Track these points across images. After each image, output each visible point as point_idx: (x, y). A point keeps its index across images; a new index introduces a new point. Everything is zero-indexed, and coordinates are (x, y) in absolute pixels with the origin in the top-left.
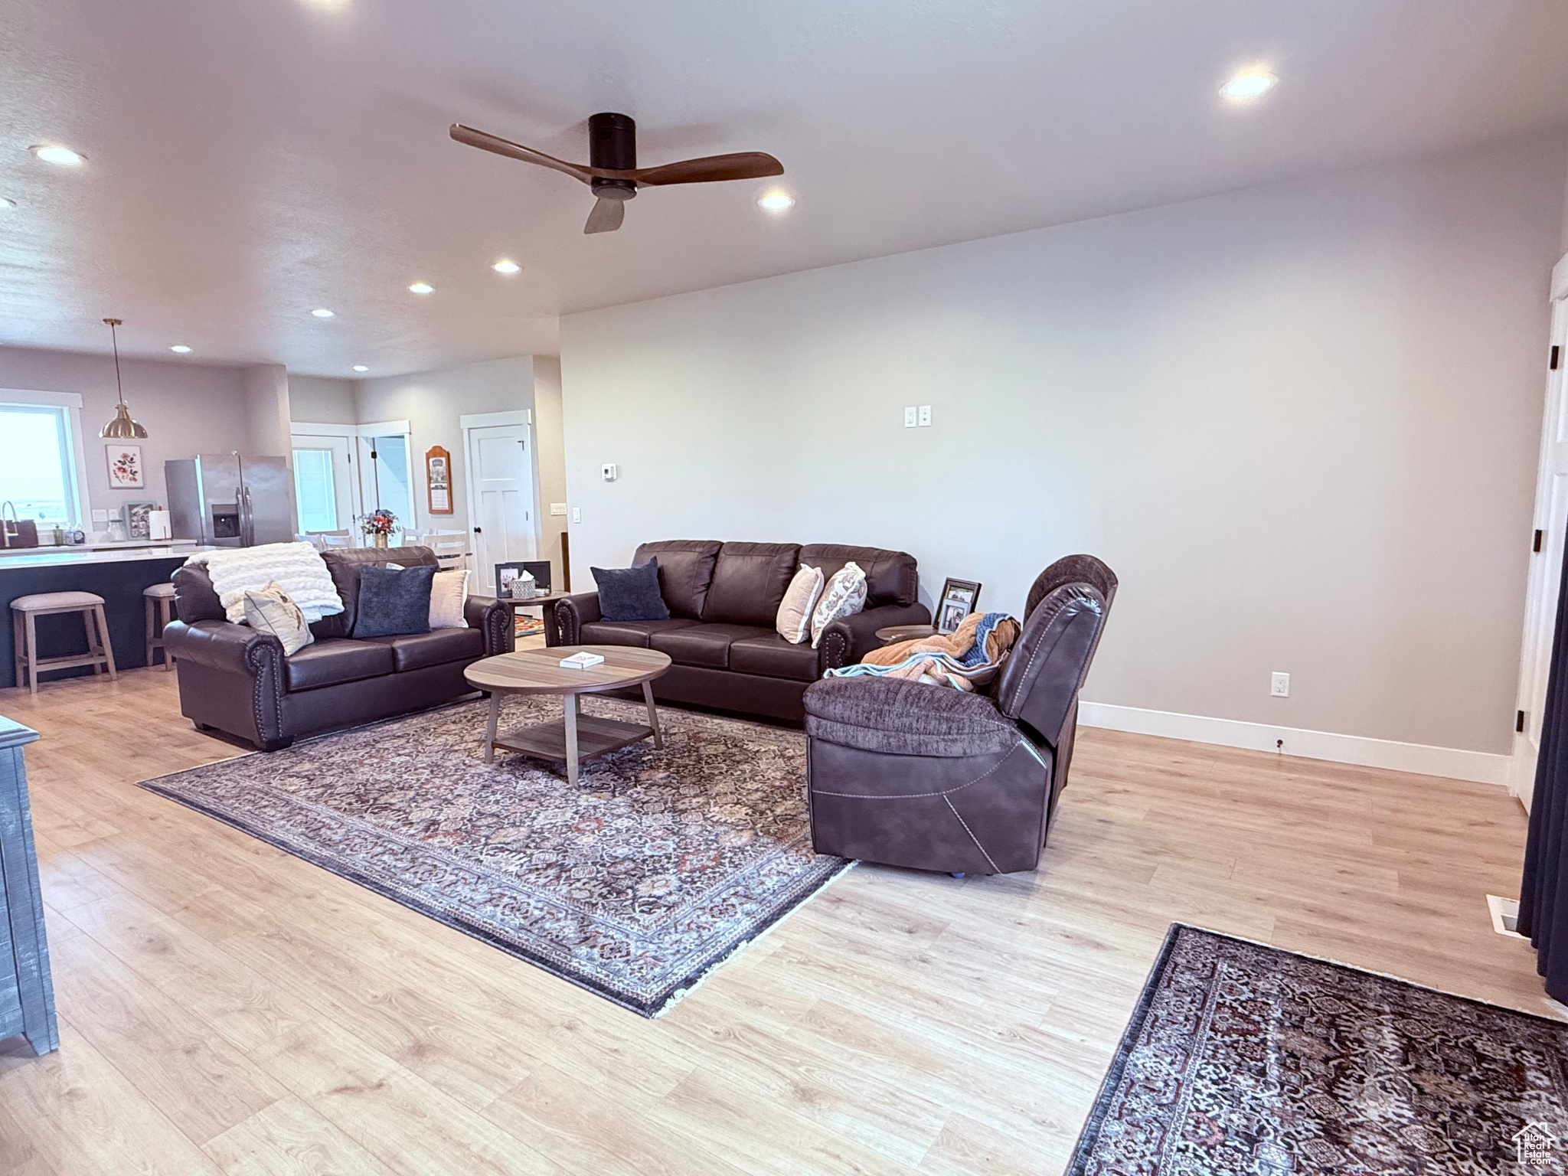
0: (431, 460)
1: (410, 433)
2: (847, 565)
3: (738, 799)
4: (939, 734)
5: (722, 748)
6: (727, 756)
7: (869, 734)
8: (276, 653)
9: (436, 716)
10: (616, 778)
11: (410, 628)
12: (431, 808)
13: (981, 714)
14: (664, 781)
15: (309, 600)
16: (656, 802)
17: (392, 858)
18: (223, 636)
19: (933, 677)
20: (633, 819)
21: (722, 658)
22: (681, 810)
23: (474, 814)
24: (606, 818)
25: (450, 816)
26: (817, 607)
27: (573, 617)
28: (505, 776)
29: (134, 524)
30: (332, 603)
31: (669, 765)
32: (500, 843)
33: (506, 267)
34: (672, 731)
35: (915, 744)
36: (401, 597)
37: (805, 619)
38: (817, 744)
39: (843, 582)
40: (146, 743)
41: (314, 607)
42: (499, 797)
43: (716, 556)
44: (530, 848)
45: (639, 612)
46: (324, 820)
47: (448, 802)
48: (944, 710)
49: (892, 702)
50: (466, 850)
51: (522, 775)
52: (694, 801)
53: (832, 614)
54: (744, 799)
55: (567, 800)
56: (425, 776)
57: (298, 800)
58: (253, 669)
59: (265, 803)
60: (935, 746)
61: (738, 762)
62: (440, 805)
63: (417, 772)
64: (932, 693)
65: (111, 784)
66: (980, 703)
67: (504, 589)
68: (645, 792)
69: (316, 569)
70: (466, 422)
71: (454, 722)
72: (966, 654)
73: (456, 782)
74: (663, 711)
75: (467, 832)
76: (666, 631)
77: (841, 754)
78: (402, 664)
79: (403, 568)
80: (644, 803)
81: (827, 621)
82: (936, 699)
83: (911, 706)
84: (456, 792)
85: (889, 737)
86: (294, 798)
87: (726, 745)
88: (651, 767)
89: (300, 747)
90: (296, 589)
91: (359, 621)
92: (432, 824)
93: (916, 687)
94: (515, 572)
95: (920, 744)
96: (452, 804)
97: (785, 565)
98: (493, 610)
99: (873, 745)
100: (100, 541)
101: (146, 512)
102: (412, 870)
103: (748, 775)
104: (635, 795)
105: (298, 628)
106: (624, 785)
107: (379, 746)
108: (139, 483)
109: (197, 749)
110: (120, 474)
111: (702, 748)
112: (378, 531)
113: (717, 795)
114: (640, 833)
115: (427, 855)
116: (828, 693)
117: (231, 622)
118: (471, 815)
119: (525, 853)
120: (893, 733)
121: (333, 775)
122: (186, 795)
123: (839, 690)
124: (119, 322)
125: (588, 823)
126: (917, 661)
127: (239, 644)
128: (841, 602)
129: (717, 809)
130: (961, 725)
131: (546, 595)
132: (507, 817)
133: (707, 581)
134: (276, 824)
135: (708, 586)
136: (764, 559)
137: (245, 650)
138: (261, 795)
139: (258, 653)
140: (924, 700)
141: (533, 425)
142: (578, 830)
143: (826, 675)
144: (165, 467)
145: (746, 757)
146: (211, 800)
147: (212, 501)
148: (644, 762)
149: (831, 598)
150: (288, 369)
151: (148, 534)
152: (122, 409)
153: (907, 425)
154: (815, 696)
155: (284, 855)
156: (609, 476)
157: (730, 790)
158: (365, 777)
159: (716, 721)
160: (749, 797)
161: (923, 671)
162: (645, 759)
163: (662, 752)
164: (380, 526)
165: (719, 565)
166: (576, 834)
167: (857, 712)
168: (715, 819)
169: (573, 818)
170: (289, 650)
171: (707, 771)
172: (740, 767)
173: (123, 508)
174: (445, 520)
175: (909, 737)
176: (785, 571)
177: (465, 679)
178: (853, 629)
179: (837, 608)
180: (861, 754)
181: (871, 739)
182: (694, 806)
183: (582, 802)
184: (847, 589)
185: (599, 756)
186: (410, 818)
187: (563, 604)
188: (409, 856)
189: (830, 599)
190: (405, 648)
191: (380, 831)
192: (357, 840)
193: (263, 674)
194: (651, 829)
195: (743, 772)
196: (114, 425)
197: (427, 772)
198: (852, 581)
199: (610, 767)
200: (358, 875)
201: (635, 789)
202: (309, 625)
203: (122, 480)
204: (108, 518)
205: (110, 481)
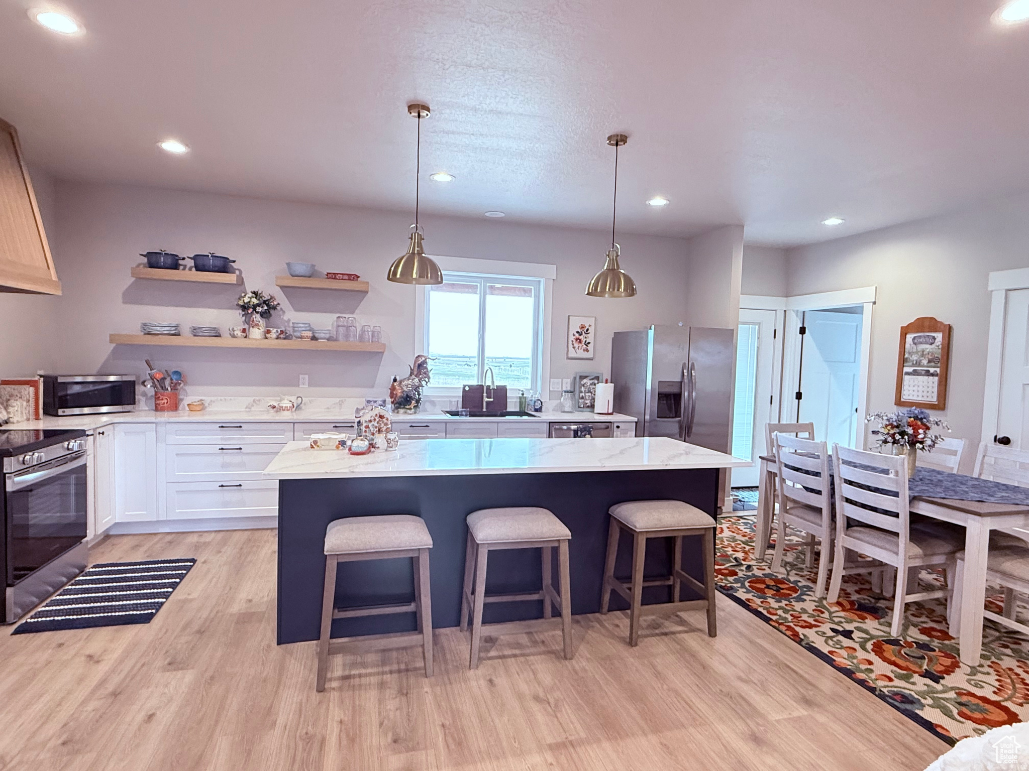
0: (910, 337)
1: (875, 305)
101: (594, 384)
108: (590, 355)
110: (576, 345)
124: (624, 139)
144: (613, 339)
147: (659, 377)
151: (592, 406)
173: (575, 378)
203: (577, 350)
204: (562, 388)
205: (568, 351)
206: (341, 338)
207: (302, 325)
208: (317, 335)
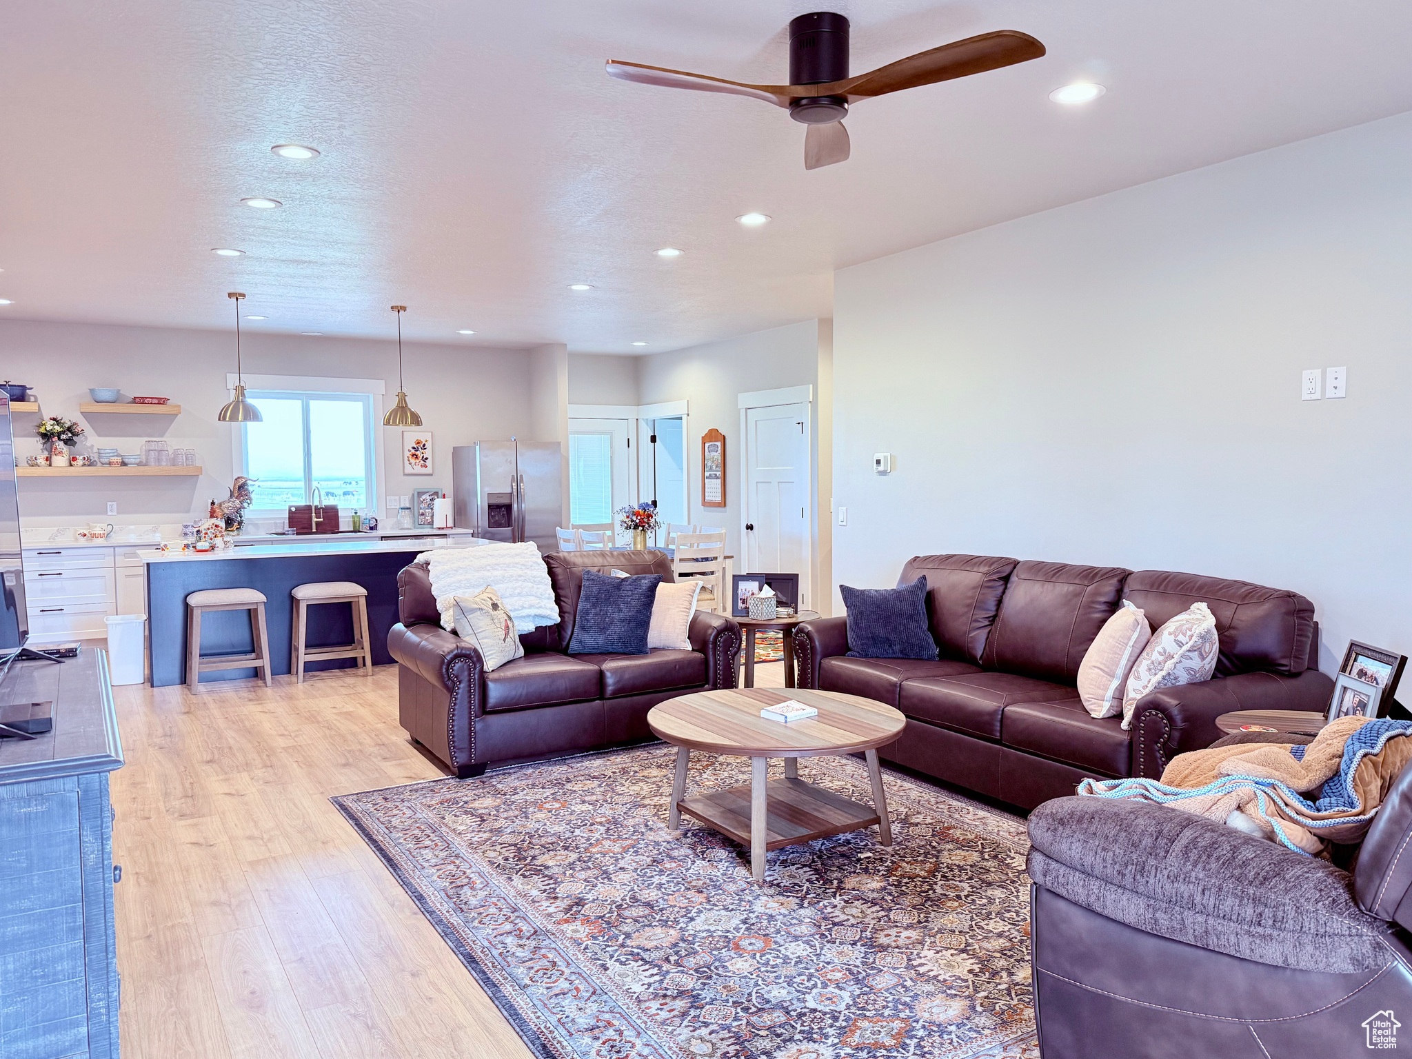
0: (707, 445)
1: (688, 415)
2: (1192, 607)
3: (968, 945)
4: (1240, 921)
5: (975, 857)
6: (978, 873)
7: (1125, 898)
8: (475, 669)
9: (645, 755)
10: (814, 877)
11: (626, 647)
12: (585, 880)
13: (1317, 901)
14: (875, 895)
15: (523, 608)
16: (852, 926)
17: (516, 941)
18: (432, 643)
19: (1251, 817)
20: (811, 946)
21: (991, 724)
22: (881, 946)
23: (627, 898)
24: (779, 939)
25: (600, 898)
26: (1135, 667)
27: (813, 648)
28: (684, 851)
29: (421, 511)
30: (547, 612)
31: (890, 872)
32: (638, 948)
33: (753, 219)
34: (914, 820)
35: (1199, 930)
36: (620, 610)
37: (1115, 683)
38: (1045, 897)
39: (1174, 633)
40: (361, 751)
41: (529, 616)
42: (664, 879)
43: (1006, 579)
44: (669, 962)
45: (897, 648)
46: (472, 875)
47: (606, 875)
48: (1251, 883)
49: (1162, 854)
50: (597, 949)
51: (703, 853)
52: (905, 934)
53: (1155, 680)
54: (976, 946)
55: (741, 900)
56: (597, 835)
57: (460, 845)
58: (449, 683)
59: (428, 843)
60: (1233, 939)
61: (989, 884)
62: (596, 878)
63: (592, 828)
64: (1235, 849)
65: (310, 795)
66: (1320, 881)
67: (741, 605)
68: (843, 908)
69: (535, 573)
70: (745, 399)
71: (659, 767)
72: (1321, 786)
73: (625, 850)
74: (913, 786)
75: (607, 924)
76: (923, 679)
77: (1080, 920)
78: (610, 689)
79: (628, 575)
80: (835, 924)
81: (1147, 691)
82: (1238, 861)
83: (1195, 865)
84: (621, 864)
85: (1155, 910)
86: (457, 841)
87: (982, 853)
88: (866, 871)
89: (492, 777)
90: (511, 595)
91: (575, 635)
92: (577, 904)
93: (1208, 835)
94: (756, 585)
95: (1206, 932)
96: (610, 879)
97: (1103, 599)
98: (720, 632)
99: (1130, 918)
100: (392, 528)
101: (432, 500)
102: (529, 964)
103: (995, 908)
104: (829, 910)
105: (504, 640)
106: (820, 891)
107: (569, 786)
108: (429, 470)
109: (400, 765)
110: (413, 461)
111: (946, 853)
112: (636, 527)
113: (939, 931)
114: (812, 971)
115: (553, 945)
116: (1062, 822)
117: (445, 629)
118: (622, 900)
119: (660, 967)
120: (1164, 905)
121: (506, 818)
122: (365, 821)
123: (1080, 821)
124: (404, 309)
125: (753, 941)
126: (1228, 788)
127: (439, 655)
128: (1170, 664)
129: (931, 954)
130: (1280, 914)
131: (789, 616)
132: (661, 910)
133: (992, 613)
134: (425, 872)
135: (993, 619)
136: (1071, 588)
137: (443, 662)
138: (428, 832)
139: (457, 666)
140: (1218, 859)
141: (814, 403)
142: (737, 947)
143: (1081, 789)
144: (452, 454)
145: (1004, 877)
146: (383, 829)
147: (488, 490)
148: (859, 860)
149: (1156, 656)
150: (569, 347)
151: (431, 523)
152: (402, 397)
153: (1305, 396)
154: (1043, 823)
155: (415, 914)
156: (881, 468)
157: (960, 928)
158: (537, 825)
159: (981, 813)
160: (985, 944)
161: (1234, 806)
162: (862, 856)
163: (889, 849)
164: (638, 521)
165: (1007, 591)
166: (732, 953)
167: (1104, 860)
168: (922, 970)
169: (737, 929)
170: (490, 664)
171: (939, 890)
172: (989, 893)
173: (413, 495)
174: (716, 514)
175: (1189, 917)
176: (1103, 607)
177: (647, 725)
178: (1183, 708)
179: (1163, 673)
180: (1112, 926)
181: (1129, 908)
182: (901, 942)
183: (758, 907)
184: (1180, 645)
185: (803, 841)
186: (557, 890)
187: (801, 631)
188: (533, 944)
189: (1153, 658)
190: (615, 671)
191: (520, 901)
192: (492, 910)
193: (460, 691)
194: (829, 967)
195: (991, 901)
196: (394, 412)
197: (603, 829)
198: (1189, 633)
199: (813, 861)
200: (472, 957)
201: (833, 900)
202: (520, 636)
203: (414, 467)
204: (400, 505)
205: (404, 467)
206: (152, 463)
207: (110, 451)
208: (126, 461)
